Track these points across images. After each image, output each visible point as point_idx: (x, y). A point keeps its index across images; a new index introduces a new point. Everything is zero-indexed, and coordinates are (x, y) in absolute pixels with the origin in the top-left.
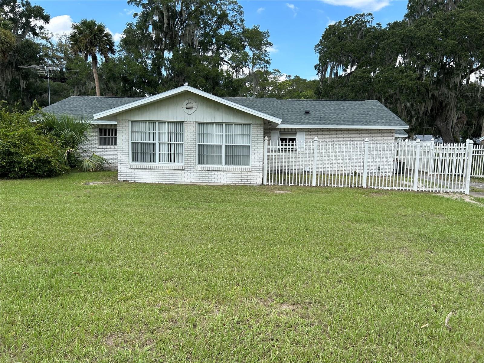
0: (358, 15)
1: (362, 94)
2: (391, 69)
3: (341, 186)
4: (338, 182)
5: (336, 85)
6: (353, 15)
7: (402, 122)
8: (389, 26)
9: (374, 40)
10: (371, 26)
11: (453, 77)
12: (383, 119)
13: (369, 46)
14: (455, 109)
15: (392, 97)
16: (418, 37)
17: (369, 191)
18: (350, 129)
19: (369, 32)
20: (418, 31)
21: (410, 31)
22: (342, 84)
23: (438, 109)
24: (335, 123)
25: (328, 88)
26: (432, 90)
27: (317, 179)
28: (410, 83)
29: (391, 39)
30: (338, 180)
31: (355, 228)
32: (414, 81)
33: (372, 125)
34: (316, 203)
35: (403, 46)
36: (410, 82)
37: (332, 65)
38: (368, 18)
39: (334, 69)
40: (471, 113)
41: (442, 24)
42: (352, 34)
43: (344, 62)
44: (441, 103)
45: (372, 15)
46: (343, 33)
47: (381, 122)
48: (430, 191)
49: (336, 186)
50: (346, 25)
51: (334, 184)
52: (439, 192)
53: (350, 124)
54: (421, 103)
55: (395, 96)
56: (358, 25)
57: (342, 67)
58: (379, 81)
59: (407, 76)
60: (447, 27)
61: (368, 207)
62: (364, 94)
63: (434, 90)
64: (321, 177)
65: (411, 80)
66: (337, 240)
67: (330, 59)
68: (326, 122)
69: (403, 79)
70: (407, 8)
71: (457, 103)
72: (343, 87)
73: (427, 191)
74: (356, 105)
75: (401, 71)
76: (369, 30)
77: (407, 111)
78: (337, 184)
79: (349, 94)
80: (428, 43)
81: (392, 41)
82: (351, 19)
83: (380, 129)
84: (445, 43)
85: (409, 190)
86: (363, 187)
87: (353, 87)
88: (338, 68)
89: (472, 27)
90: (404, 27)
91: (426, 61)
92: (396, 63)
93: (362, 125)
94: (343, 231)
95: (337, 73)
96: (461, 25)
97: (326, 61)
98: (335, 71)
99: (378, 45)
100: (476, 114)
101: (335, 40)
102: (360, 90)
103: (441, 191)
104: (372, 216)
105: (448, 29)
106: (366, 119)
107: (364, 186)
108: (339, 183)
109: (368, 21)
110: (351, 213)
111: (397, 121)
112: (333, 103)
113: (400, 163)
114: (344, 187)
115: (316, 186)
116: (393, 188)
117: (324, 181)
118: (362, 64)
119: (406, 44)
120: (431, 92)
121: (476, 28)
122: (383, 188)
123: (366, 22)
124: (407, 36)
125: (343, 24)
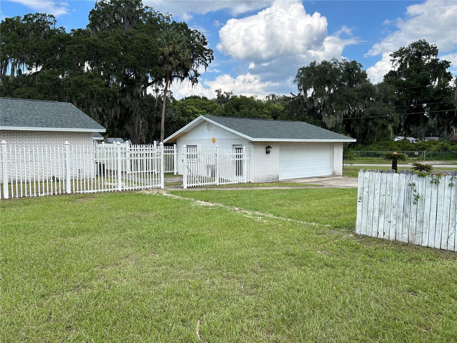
0: (39, 14)
1: (51, 96)
2: (80, 74)
3: (42, 195)
4: (37, 190)
5: (20, 83)
6: (34, 13)
7: (99, 125)
8: (73, 32)
9: (59, 43)
10: (54, 28)
11: (135, 88)
12: (79, 121)
13: (54, 48)
14: (140, 116)
15: (84, 102)
16: (103, 48)
17: (75, 196)
18: (44, 131)
19: (53, 34)
20: (102, 42)
21: (95, 40)
22: (27, 83)
23: (125, 115)
24: (25, 125)
25: (11, 86)
26: (119, 97)
27: (10, 189)
28: (101, 90)
29: (77, 44)
30: (37, 187)
31: (70, 245)
32: (103, 87)
33: (69, 127)
34: (13, 220)
35: (90, 53)
36: (100, 88)
37: (13, 61)
38: (51, 20)
39: (16, 66)
40: (151, 120)
41: (122, 40)
42: (34, 32)
43: (28, 60)
44: (127, 110)
45: (54, 17)
46: (24, 30)
47: (78, 125)
48: (133, 190)
49: (35, 195)
50: (26, 22)
51: (33, 193)
52: (141, 189)
53: (44, 126)
54: (112, 109)
55: (86, 100)
56: (39, 24)
57: (26, 65)
58: (69, 84)
59: (97, 82)
60: (126, 43)
61: (79, 216)
62: (54, 96)
63: (121, 97)
64: (14, 187)
65: (101, 86)
66: (51, 266)
67: (10, 54)
68: (13, 123)
69: (94, 85)
70: (89, 19)
71: (141, 110)
72: (29, 86)
73: (130, 190)
74: (48, 106)
75: (90, 77)
76: (53, 32)
77: (99, 116)
78: (37, 193)
79: (37, 95)
80: (112, 55)
81: (79, 47)
82: (31, 17)
83: (78, 132)
84: (126, 57)
85: (114, 191)
86: (68, 193)
87: (41, 88)
88: (21, 66)
89: (146, 47)
90: (89, 36)
91: (111, 70)
92: (84, 68)
93: (58, 127)
94: (57, 251)
95: (20, 71)
96: (137, 44)
97: (5, 56)
98: (18, 69)
99: (64, 49)
100: (154, 120)
101: (14, 34)
102: (49, 91)
103: (142, 189)
104: (86, 226)
105: (127, 45)
106: (61, 121)
107: (69, 191)
108: (39, 191)
109: (51, 23)
110: (61, 225)
111: (93, 124)
112: (20, 103)
113: (100, 165)
114: (45, 195)
115: (9, 199)
116: (99, 190)
117: (19, 191)
118: (49, 65)
119: (92, 52)
120: (118, 99)
121: (149, 48)
122: (89, 191)
123: (49, 23)
124: (92, 44)
125: (23, 20)
